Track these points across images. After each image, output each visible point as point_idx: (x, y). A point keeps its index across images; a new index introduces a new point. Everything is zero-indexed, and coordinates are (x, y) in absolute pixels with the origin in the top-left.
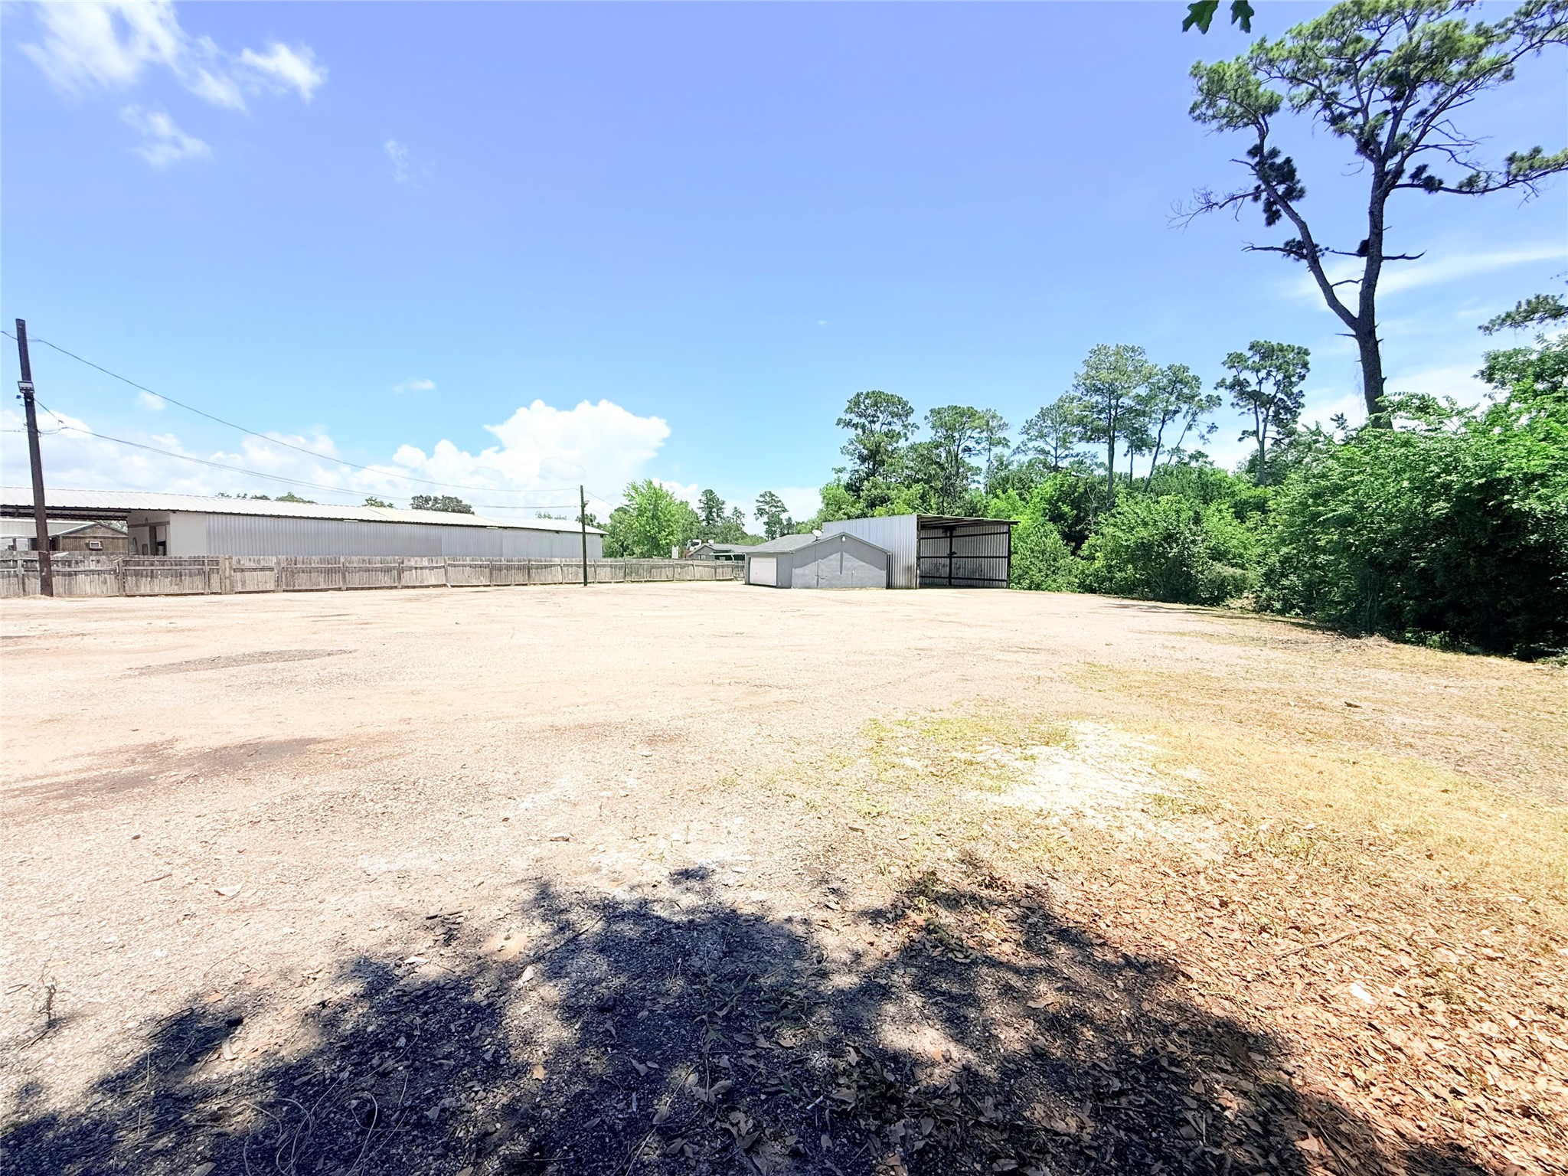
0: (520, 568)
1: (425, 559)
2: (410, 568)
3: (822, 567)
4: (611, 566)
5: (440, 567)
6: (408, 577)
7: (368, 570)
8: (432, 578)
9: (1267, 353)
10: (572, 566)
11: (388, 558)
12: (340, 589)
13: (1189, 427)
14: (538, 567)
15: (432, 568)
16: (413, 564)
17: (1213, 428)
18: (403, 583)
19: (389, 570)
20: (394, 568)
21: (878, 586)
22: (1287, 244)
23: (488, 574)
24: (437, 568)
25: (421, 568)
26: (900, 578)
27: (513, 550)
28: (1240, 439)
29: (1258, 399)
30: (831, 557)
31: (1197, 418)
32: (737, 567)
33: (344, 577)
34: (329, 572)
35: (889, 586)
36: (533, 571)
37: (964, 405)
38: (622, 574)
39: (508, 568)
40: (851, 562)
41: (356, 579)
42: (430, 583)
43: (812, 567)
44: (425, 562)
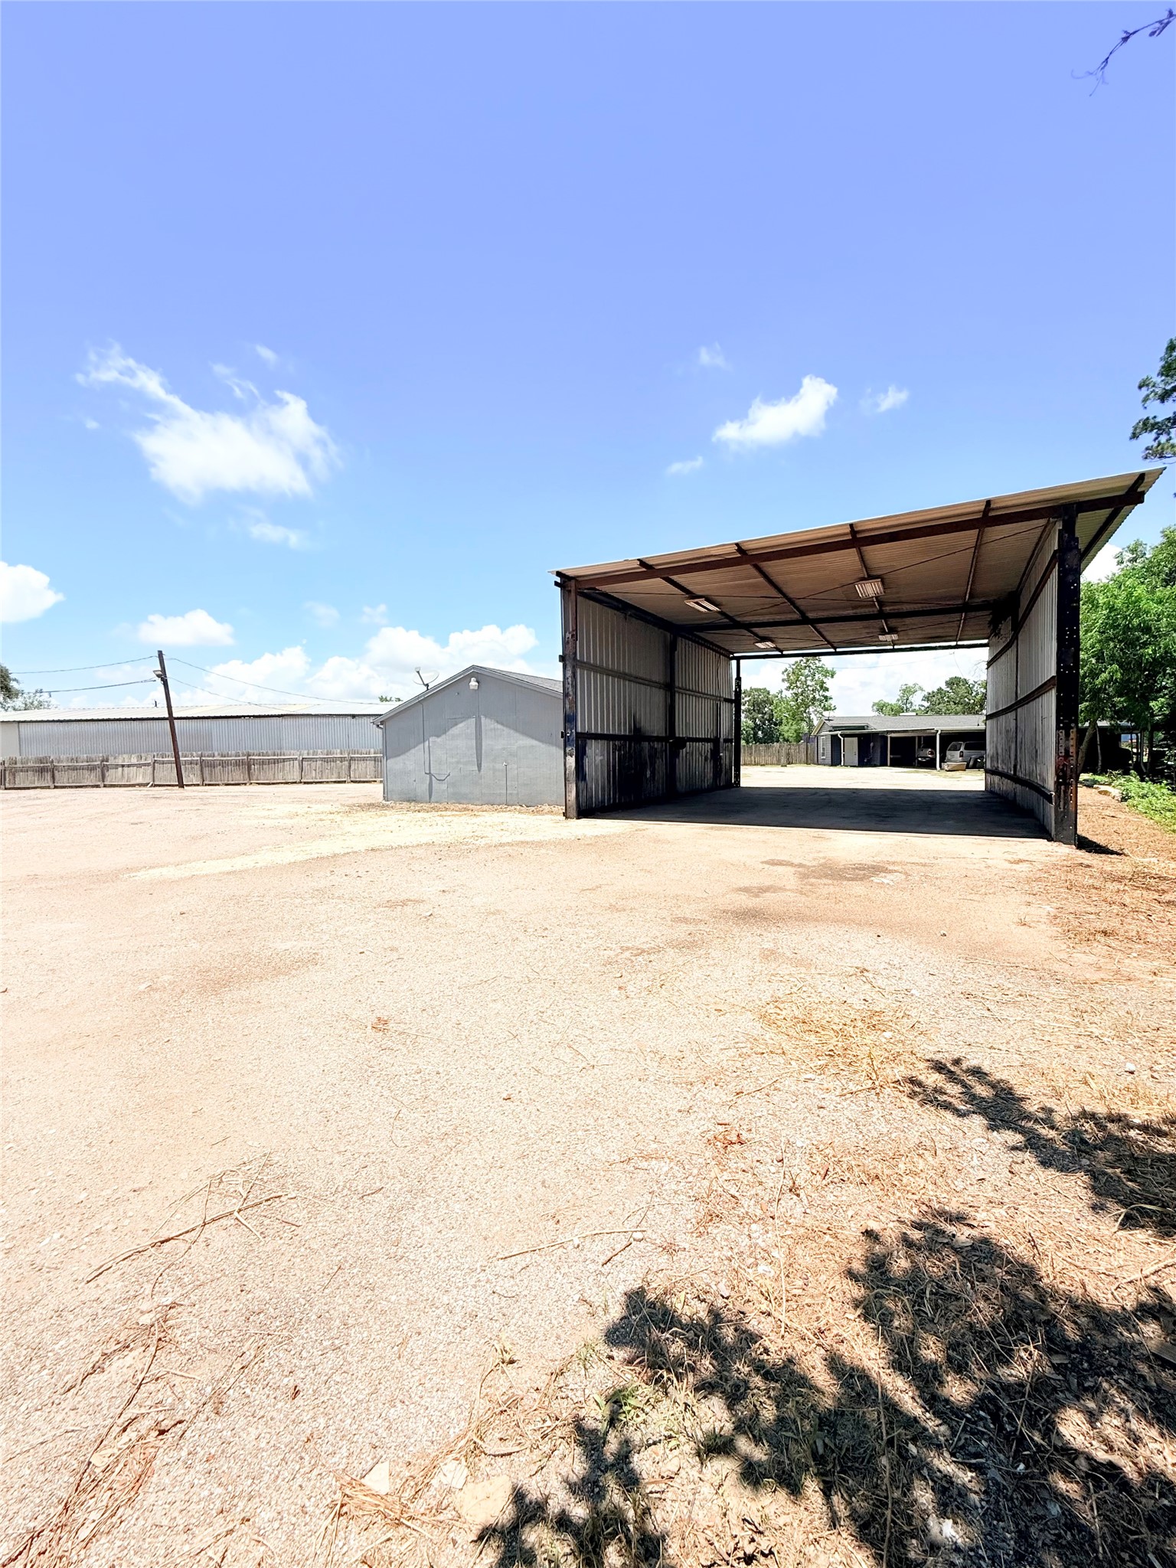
0: (237, 764)
1: (133, 756)
2: (116, 766)
5: (148, 765)
6: (112, 776)
7: (75, 769)
8: (138, 776)
10: (316, 760)
11: (93, 756)
12: (49, 787)
14: (263, 763)
15: (139, 766)
16: (118, 761)
18: (107, 781)
19: (93, 768)
20: (98, 766)
23: (202, 773)
24: (144, 765)
25: (129, 766)
27: (226, 743)
30: (455, 731)
33: (53, 777)
34: (42, 771)
36: (255, 768)
39: (223, 764)
40: (501, 739)
41: (62, 778)
42: (138, 782)
43: (418, 753)
44: (133, 760)
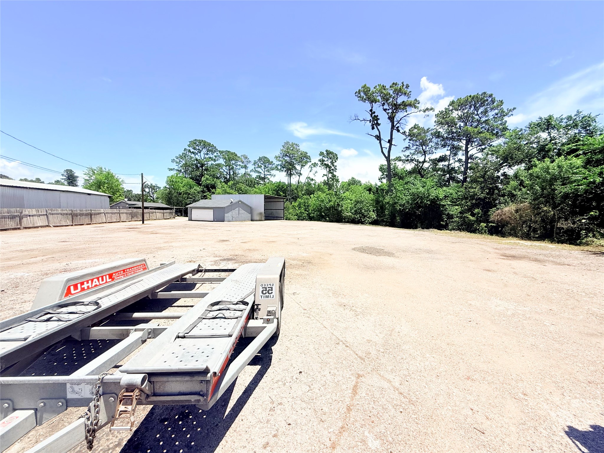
0: (87, 215)
1: (34, 210)
2: (27, 216)
3: (234, 213)
4: (126, 213)
5: (44, 215)
6: (26, 222)
8: (39, 221)
9: (329, 153)
11: (13, 210)
13: (311, 171)
15: (40, 215)
16: (27, 213)
17: (316, 172)
18: (23, 225)
19: (13, 217)
20: (16, 216)
21: (248, 220)
22: (376, 135)
23: (71, 219)
24: (42, 215)
25: (33, 216)
26: (256, 217)
28: (323, 176)
29: (327, 166)
30: (236, 209)
31: (312, 168)
32: (171, 213)
35: (252, 220)
36: (93, 216)
37: (232, 151)
38: (130, 217)
39: (81, 215)
40: (242, 211)
42: (39, 225)
43: (230, 213)
44: (34, 212)
